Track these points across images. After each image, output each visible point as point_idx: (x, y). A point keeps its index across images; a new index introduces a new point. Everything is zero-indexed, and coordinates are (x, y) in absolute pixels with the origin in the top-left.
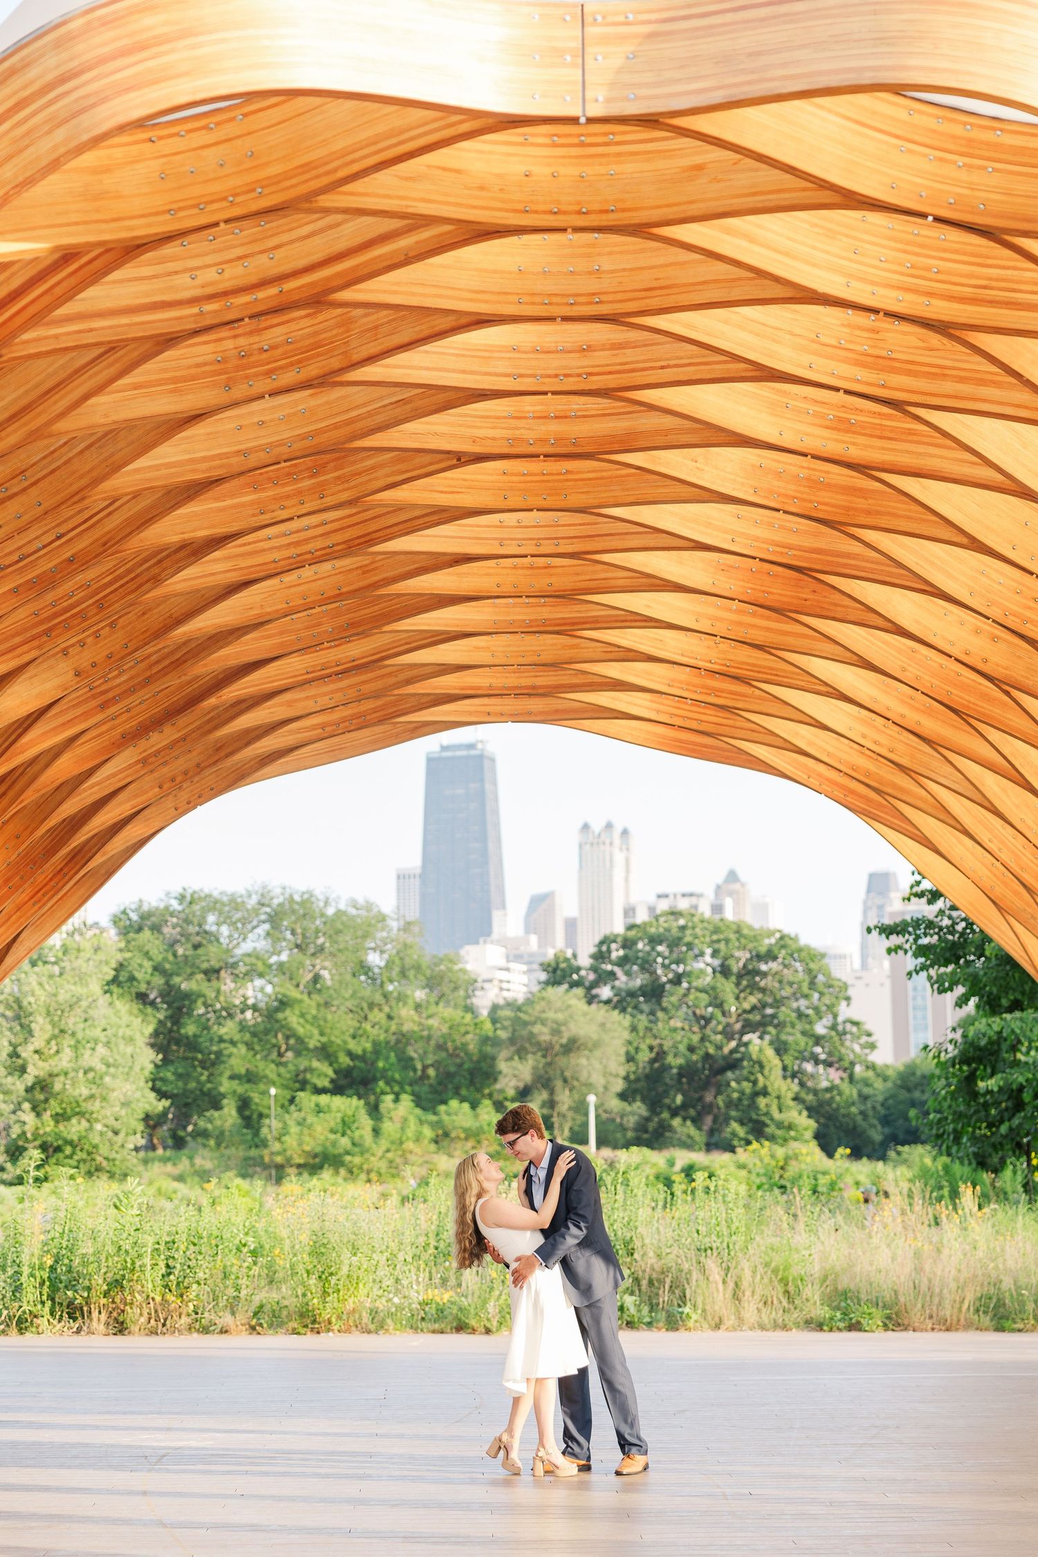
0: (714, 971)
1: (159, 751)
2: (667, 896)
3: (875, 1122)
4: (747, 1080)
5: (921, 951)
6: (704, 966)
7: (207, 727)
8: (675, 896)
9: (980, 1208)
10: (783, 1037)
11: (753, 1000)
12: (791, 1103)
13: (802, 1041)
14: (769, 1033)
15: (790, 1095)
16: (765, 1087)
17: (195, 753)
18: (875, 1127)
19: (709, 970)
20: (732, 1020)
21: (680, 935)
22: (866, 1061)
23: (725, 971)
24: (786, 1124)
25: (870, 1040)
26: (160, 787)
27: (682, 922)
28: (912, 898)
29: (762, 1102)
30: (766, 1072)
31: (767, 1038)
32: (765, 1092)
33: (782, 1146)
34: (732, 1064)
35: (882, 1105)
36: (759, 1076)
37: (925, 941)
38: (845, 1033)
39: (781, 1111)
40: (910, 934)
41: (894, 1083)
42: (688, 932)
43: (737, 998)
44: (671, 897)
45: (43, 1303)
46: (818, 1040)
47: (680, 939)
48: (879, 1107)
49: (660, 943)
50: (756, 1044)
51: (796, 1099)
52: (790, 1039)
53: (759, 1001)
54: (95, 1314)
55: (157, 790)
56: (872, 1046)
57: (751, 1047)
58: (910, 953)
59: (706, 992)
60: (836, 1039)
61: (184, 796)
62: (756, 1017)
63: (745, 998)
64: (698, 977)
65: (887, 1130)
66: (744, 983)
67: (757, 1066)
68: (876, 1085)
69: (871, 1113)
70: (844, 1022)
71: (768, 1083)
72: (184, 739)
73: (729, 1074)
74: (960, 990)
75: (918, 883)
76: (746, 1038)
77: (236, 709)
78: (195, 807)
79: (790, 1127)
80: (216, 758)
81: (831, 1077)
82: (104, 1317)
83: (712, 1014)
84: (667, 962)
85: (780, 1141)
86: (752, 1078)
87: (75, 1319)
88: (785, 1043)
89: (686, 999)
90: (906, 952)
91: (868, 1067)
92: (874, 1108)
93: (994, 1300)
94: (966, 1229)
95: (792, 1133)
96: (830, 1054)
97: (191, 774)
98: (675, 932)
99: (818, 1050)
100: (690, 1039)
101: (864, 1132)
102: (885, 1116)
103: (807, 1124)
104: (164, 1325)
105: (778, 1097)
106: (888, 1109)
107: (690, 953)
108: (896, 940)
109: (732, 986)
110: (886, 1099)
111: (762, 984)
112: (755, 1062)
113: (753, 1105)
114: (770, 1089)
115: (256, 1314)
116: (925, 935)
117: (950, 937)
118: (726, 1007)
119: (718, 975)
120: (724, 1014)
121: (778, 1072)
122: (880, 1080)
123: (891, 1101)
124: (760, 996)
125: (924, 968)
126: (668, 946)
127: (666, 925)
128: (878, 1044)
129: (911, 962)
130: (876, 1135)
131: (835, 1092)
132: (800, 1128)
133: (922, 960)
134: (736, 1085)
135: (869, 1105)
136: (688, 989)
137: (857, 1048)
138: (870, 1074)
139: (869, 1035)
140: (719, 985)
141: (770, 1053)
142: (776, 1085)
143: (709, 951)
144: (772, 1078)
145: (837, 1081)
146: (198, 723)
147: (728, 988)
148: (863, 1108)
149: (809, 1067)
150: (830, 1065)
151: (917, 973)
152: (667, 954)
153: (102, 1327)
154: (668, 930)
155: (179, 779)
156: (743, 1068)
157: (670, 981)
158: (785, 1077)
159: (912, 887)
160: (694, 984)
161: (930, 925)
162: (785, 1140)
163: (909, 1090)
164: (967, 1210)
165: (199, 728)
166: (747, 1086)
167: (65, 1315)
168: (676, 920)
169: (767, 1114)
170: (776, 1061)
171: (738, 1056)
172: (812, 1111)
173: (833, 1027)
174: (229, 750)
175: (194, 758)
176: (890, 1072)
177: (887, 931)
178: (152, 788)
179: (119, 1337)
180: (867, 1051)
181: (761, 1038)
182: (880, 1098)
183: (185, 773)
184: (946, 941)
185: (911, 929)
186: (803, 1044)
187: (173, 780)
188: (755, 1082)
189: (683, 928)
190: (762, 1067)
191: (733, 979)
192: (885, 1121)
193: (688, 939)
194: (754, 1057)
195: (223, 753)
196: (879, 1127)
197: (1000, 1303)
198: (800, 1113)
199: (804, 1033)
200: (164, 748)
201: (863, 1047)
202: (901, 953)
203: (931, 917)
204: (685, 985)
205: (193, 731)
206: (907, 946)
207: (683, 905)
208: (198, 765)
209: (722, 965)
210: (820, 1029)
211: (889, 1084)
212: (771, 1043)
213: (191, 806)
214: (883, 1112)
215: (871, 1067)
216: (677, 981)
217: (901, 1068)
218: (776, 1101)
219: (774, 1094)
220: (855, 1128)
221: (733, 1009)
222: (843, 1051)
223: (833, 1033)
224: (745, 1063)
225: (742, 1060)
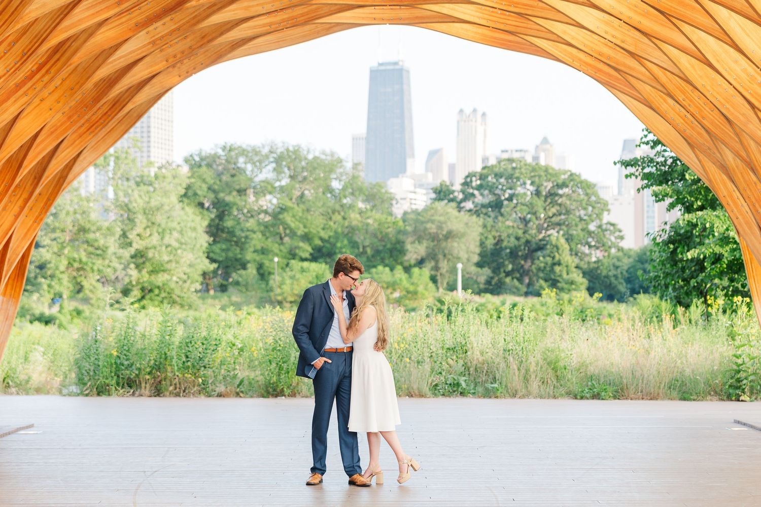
0: (532, 194)
1: (163, 37)
2: (507, 151)
3: (622, 281)
4: (549, 256)
5: (647, 176)
6: (526, 190)
7: (193, 22)
8: (512, 151)
9: (674, 328)
10: (571, 232)
11: (554, 210)
12: (574, 270)
13: (582, 234)
14: (563, 230)
15: (574, 265)
16: (559, 261)
17: (188, 40)
18: (622, 284)
19: (529, 193)
20: (542, 222)
21: (512, 172)
22: (618, 246)
23: (538, 193)
24: (570, 281)
25: (621, 234)
26: (167, 61)
27: (514, 165)
28: (642, 145)
29: (557, 269)
30: (560, 252)
31: (561, 232)
32: (559, 264)
33: (567, 293)
34: (540, 248)
35: (627, 271)
36: (556, 254)
37: (647, 170)
38: (606, 230)
39: (568, 274)
40: (639, 166)
41: (634, 259)
42: (517, 171)
43: (545, 209)
44: (510, 152)
45: (112, 377)
46: (590, 233)
47: (512, 175)
48: (625, 273)
49: (501, 177)
50: (555, 235)
51: (577, 267)
52: (575, 232)
53: (557, 211)
54: (143, 385)
55: (165, 63)
56: (622, 238)
57: (552, 237)
58: (639, 178)
59: (527, 206)
60: (601, 233)
61: (184, 68)
62: (555, 219)
63: (549, 209)
64: (522, 197)
65: (629, 286)
66: (549, 200)
67: (555, 249)
68: (624, 260)
69: (620, 276)
70: (606, 224)
71: (561, 258)
72: (178, 29)
73: (539, 253)
74: (668, 201)
75: (646, 136)
76: (549, 233)
77: (211, 10)
78: (191, 75)
79: (572, 283)
80: (201, 43)
81: (598, 255)
82: (148, 386)
83: (530, 218)
84: (504, 188)
85: (566, 291)
86: (552, 255)
87: (131, 387)
88: (571, 235)
89: (515, 210)
90: (637, 177)
91: (619, 250)
92: (622, 273)
93: (680, 382)
94: (665, 340)
95: (574, 287)
96: (597, 242)
97: (185, 53)
98: (510, 171)
99: (590, 240)
100: (517, 233)
101: (616, 287)
102: (628, 278)
103: (583, 282)
104: (184, 391)
105: (567, 266)
106: (630, 273)
107: (519, 183)
108: (631, 170)
109: (542, 202)
110: (629, 268)
111: (560, 201)
112: (554, 246)
113: (552, 271)
114: (562, 262)
115: (238, 386)
116: (648, 166)
117: (663, 168)
118: (538, 215)
119: (534, 196)
120: (537, 218)
121: (567, 252)
122: (626, 257)
123: (632, 270)
124: (558, 208)
125: (647, 186)
126: (506, 179)
127: (504, 167)
128: (626, 237)
129: (640, 183)
130: (623, 288)
131: (600, 264)
132: (578, 284)
133: (646, 181)
134: (542, 260)
135: (619, 271)
136: (517, 204)
137: (613, 239)
138: (620, 254)
139: (620, 231)
140: (534, 202)
141: (562, 241)
142: (566, 260)
143: (529, 182)
144: (564, 255)
145: (601, 258)
146: (187, 19)
147: (539, 203)
148: (615, 273)
149: (586, 250)
150: (597, 248)
151: (643, 189)
152: (505, 184)
153: (147, 392)
154: (505, 170)
155: (179, 56)
156: (546, 249)
157: (507, 199)
158: (571, 255)
159: (642, 138)
160: (520, 201)
161: (651, 161)
162: (569, 290)
163: (642, 263)
164: (666, 329)
165: (188, 22)
166: (549, 260)
167: (125, 384)
168: (511, 164)
169: (560, 276)
170: (566, 246)
171: (545, 242)
172: (585, 274)
173: (600, 227)
174: (210, 38)
175: (188, 43)
176: (632, 253)
177: (626, 164)
178: (162, 61)
179: (157, 398)
180: (619, 240)
181: (558, 232)
182: (626, 268)
183: (183, 52)
184: (661, 170)
185: (640, 163)
186: (582, 236)
187: (175, 56)
188: (553, 258)
189: (514, 169)
190: (558, 249)
191: (543, 198)
192: (629, 280)
193: (517, 175)
194: (554, 243)
195: (205, 40)
196: (625, 284)
197: (683, 384)
198: (578, 275)
199: (583, 230)
200: (167, 35)
201: (616, 238)
202: (633, 177)
203: (652, 156)
204: (515, 201)
205: (184, 24)
206: (637, 174)
207: (516, 156)
208: (190, 48)
209: (537, 190)
210: (592, 227)
211: (631, 260)
212: (563, 235)
213: (188, 74)
214: (627, 275)
215: (620, 249)
216: (510, 199)
217: (639, 251)
218: (565, 268)
219: (564, 265)
220: (610, 284)
221: (542, 216)
222: (605, 240)
223: (600, 230)
224: (548, 247)
225: (546, 245)
